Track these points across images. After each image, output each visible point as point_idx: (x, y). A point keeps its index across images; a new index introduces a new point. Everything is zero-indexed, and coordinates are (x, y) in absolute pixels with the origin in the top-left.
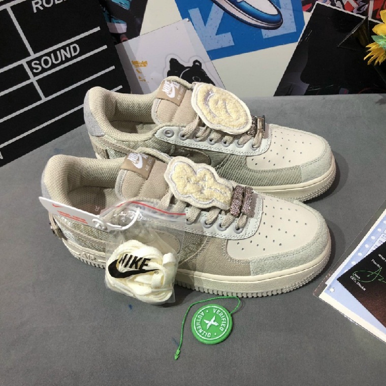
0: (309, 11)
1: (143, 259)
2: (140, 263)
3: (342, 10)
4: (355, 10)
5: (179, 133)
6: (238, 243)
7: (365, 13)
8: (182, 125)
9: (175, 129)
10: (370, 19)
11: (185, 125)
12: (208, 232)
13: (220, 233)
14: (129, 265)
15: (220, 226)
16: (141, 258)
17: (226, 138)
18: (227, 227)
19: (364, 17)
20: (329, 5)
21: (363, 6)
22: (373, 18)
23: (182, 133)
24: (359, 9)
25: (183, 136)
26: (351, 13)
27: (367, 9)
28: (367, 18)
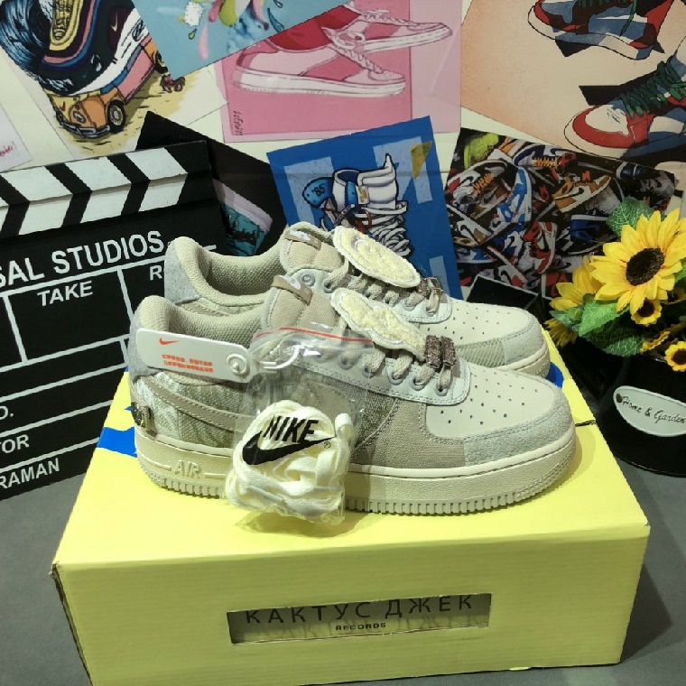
0: (469, 285)
1: (306, 422)
2: (300, 431)
3: (509, 285)
4: (524, 286)
5: (322, 280)
6: (442, 412)
7: (537, 289)
8: (327, 268)
9: (317, 273)
10: (543, 296)
11: (331, 269)
12: (396, 390)
13: (415, 393)
14: (282, 437)
15: (414, 381)
16: (303, 421)
17: (390, 294)
18: (424, 385)
19: (536, 294)
20: (492, 280)
21: (533, 281)
22: (547, 295)
23: (327, 280)
24: (529, 284)
25: (328, 286)
26: (520, 289)
27: (540, 284)
28: (540, 295)
